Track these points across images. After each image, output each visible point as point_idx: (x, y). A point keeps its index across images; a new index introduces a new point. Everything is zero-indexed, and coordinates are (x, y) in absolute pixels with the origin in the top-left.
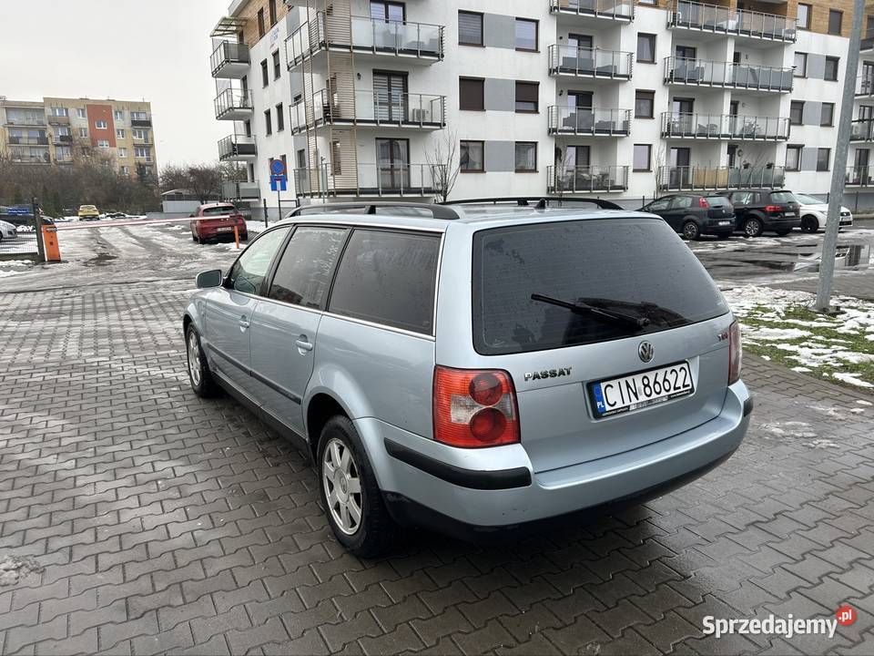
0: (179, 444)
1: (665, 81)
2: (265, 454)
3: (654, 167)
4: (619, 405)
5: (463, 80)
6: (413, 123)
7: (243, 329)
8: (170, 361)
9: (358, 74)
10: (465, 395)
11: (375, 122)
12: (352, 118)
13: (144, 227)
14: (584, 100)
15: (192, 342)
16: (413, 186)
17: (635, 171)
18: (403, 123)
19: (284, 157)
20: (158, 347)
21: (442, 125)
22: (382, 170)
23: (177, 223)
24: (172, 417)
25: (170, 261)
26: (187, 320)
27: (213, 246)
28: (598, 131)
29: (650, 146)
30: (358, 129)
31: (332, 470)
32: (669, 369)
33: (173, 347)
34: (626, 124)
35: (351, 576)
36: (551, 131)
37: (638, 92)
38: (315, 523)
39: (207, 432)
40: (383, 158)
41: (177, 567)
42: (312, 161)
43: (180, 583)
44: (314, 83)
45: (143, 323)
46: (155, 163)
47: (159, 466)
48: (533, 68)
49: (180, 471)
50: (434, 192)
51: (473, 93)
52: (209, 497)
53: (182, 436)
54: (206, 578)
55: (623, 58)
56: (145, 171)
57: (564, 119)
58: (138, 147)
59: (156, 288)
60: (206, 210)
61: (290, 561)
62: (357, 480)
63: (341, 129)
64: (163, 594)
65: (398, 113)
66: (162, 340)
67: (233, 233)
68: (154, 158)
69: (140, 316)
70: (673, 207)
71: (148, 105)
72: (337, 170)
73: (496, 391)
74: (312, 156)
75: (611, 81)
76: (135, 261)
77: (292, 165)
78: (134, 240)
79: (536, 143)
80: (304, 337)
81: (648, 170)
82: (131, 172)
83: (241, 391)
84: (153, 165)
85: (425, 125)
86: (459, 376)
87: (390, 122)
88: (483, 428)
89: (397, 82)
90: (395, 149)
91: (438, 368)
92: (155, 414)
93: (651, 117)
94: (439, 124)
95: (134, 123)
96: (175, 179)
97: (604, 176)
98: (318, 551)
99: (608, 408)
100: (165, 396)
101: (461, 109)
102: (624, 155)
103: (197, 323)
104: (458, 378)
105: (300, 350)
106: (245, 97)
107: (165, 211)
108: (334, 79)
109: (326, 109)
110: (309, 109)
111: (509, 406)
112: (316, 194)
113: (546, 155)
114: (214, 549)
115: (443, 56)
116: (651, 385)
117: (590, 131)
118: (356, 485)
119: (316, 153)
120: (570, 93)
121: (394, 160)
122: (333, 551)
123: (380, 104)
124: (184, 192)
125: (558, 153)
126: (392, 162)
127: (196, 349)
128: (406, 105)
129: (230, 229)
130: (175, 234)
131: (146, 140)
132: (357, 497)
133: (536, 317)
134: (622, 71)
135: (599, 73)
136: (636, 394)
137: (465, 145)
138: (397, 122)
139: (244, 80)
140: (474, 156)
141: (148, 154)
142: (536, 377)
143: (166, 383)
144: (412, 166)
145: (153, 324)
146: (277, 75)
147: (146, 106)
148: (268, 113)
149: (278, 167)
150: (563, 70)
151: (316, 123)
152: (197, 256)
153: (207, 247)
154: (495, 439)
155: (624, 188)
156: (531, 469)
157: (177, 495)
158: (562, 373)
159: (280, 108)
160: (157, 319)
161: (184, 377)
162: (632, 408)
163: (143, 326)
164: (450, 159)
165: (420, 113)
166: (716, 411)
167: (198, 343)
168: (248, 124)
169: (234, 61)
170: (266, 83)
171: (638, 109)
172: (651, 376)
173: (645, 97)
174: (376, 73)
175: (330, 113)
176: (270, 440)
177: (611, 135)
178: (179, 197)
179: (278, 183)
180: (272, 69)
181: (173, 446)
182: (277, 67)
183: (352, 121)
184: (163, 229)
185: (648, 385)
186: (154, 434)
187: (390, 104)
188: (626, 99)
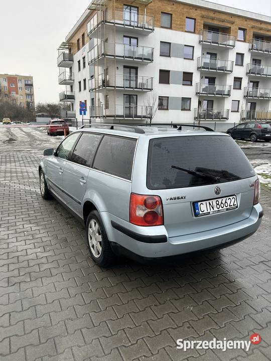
0: (34, 218)
1: (247, 73)
2: (68, 223)
3: (240, 110)
4: (206, 211)
5: (161, 71)
6: (139, 88)
7: (60, 173)
8: (33, 184)
9: (118, 68)
10: (142, 205)
11: (124, 87)
12: (114, 85)
13: (28, 128)
14: (212, 81)
15: (42, 177)
16: (138, 115)
17: (232, 111)
18: (135, 88)
19: (86, 101)
20: (30, 178)
21: (151, 90)
22: (126, 107)
23: (41, 127)
24: (32, 207)
25: (38, 142)
26: (40, 168)
27: (55, 137)
28: (217, 94)
29: (239, 101)
30: (116, 90)
31: (92, 231)
32: (228, 198)
33: (35, 178)
34: (229, 91)
35: (97, 274)
36: (197, 93)
37: (235, 78)
38: (85, 252)
39: (46, 213)
40: (126, 102)
41: (29, 267)
42: (97, 103)
43: (30, 273)
44: (99, 70)
45: (24, 168)
46: (34, 102)
47: (25, 226)
48: (190, 67)
49: (34, 228)
50: (146, 118)
51: (165, 76)
52: (44, 240)
53: (36, 214)
54: (40, 271)
55: (229, 63)
56: (29, 105)
57: (203, 89)
58: (27, 95)
59: (31, 153)
60: (53, 122)
61: (74, 267)
62: (100, 236)
63: (109, 90)
64: (23, 277)
65: (133, 84)
66: (31, 175)
67: (63, 132)
68: (34, 99)
69: (23, 165)
70: (247, 127)
71: (32, 77)
72: (107, 107)
73: (155, 204)
74: (97, 101)
75: (224, 73)
76: (24, 142)
77: (89, 104)
78: (24, 133)
79: (190, 98)
80: (83, 178)
81: (238, 111)
82: (24, 105)
83: (59, 198)
84: (33, 102)
85: (144, 90)
86: (141, 197)
87: (130, 88)
88: (150, 218)
89: (133, 71)
90: (131, 99)
91: (132, 194)
92: (26, 205)
93: (240, 89)
94: (150, 89)
95: (26, 85)
96: (42, 109)
97: (219, 113)
98: (85, 264)
99: (201, 213)
100: (30, 198)
101: (160, 83)
102: (228, 105)
103: (43, 169)
104: (140, 198)
105: (81, 183)
106: (71, 76)
107: (37, 121)
108: (107, 69)
109: (103, 82)
110: (97, 81)
111: (160, 210)
112: (98, 117)
113: (194, 104)
114: (44, 260)
115: (153, 60)
116: (220, 204)
117: (214, 94)
118: (100, 238)
119: (99, 100)
120: (206, 78)
121: (131, 103)
122: (91, 264)
123: (126, 80)
124: (45, 114)
125: (200, 103)
126: (130, 104)
127: (43, 180)
128: (136, 81)
129: (62, 130)
130: (41, 131)
131: (31, 92)
132: (100, 243)
133: (173, 175)
134: (229, 69)
135: (219, 70)
136: (213, 208)
137: (161, 98)
138: (133, 88)
139: (71, 68)
140: (165, 103)
141: (31, 98)
142: (171, 199)
143: (31, 193)
144: (138, 107)
145: (28, 168)
146: (84, 66)
147: (31, 78)
148: (80, 83)
149: (83, 105)
150: (203, 68)
151: (99, 87)
152: (49, 141)
153: (53, 137)
154: (154, 223)
155: (227, 119)
156: (167, 236)
157: (32, 238)
158: (182, 198)
159: (85, 80)
160: (30, 166)
161: (38, 191)
162: (211, 213)
163: (24, 169)
164: (154, 104)
165: (142, 84)
166: (247, 215)
167: (44, 177)
168: (72, 87)
169: (67, 61)
170: (79, 70)
171: (234, 85)
172: (220, 200)
173: (238, 80)
174: (125, 67)
175: (105, 83)
176: (70, 218)
177: (222, 96)
178: (43, 116)
179: (83, 112)
180: (82, 64)
181: (31, 218)
182: (84, 63)
183: (114, 87)
184: (36, 129)
185: (218, 204)
186: (25, 213)
187: (130, 80)
188: (230, 81)
